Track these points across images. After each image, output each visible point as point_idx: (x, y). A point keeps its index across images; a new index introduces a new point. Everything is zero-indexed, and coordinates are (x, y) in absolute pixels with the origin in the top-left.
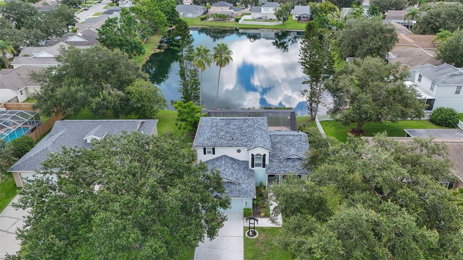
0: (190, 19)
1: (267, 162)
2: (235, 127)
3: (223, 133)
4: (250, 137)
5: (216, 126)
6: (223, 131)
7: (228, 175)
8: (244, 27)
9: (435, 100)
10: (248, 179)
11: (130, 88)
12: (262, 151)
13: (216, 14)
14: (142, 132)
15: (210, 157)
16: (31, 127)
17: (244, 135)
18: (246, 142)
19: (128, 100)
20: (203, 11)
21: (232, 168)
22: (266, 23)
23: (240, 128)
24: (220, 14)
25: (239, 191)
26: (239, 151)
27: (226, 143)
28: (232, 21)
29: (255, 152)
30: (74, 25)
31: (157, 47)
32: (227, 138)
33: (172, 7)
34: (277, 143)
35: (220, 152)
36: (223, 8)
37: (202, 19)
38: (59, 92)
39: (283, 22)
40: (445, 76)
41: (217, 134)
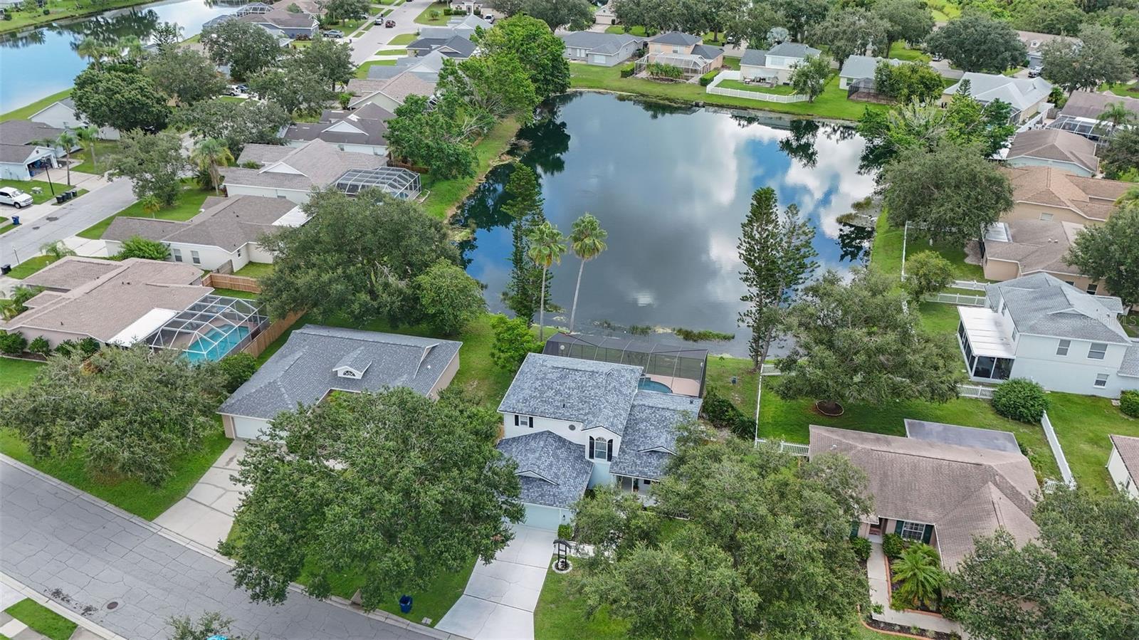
0: (598, 69)
1: (615, 453)
2: (573, 385)
3: (551, 393)
4: (593, 405)
5: (542, 379)
6: (552, 389)
7: (542, 467)
8: (715, 101)
9: (1015, 363)
10: (576, 478)
11: (422, 279)
12: (607, 435)
13: (657, 65)
14: (429, 367)
15: (524, 430)
16: (252, 329)
17: (585, 402)
18: (586, 415)
19: (416, 299)
20: (633, 49)
21: (555, 456)
22: (769, 97)
23: (581, 388)
24: (667, 66)
25: (554, 495)
26: (572, 428)
27: (551, 411)
28: (693, 84)
29: (596, 434)
30: (346, 82)
31: (508, 148)
32: (556, 403)
33: (552, 54)
34: (643, 420)
35: (541, 425)
36: (678, 48)
37: (625, 74)
38: (303, 279)
39: (811, 97)
40: (1041, 315)
41: (542, 393)
